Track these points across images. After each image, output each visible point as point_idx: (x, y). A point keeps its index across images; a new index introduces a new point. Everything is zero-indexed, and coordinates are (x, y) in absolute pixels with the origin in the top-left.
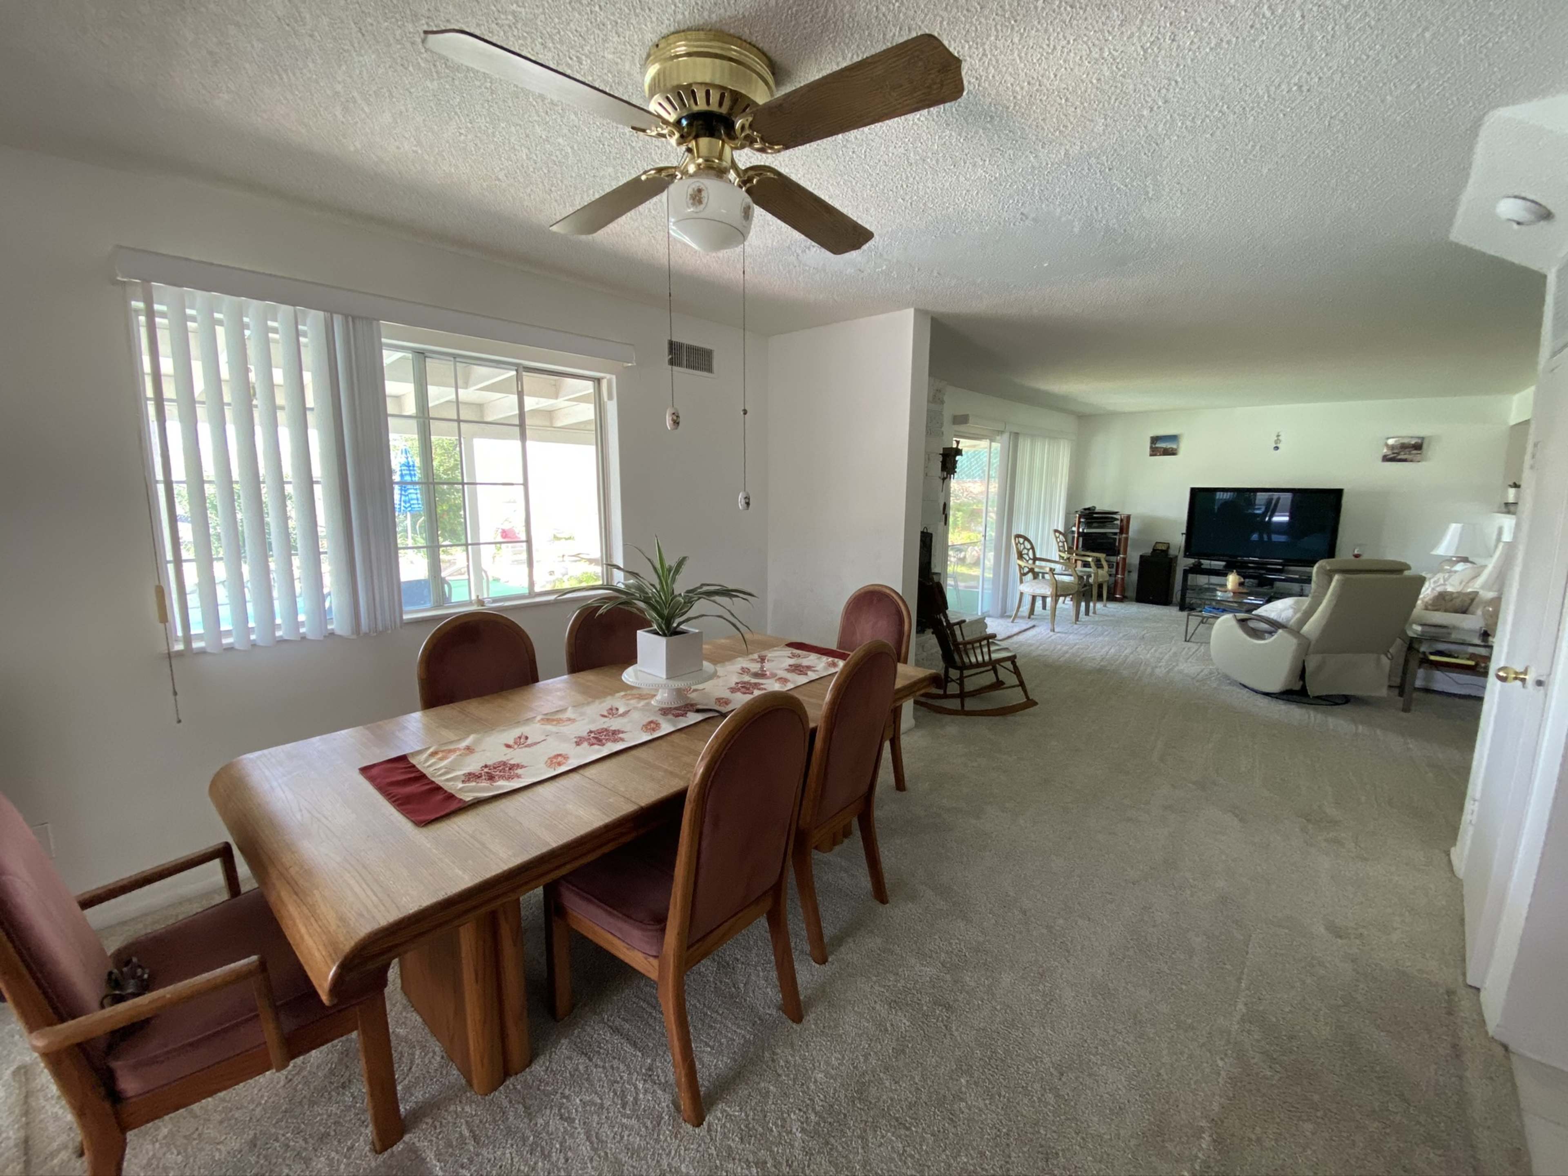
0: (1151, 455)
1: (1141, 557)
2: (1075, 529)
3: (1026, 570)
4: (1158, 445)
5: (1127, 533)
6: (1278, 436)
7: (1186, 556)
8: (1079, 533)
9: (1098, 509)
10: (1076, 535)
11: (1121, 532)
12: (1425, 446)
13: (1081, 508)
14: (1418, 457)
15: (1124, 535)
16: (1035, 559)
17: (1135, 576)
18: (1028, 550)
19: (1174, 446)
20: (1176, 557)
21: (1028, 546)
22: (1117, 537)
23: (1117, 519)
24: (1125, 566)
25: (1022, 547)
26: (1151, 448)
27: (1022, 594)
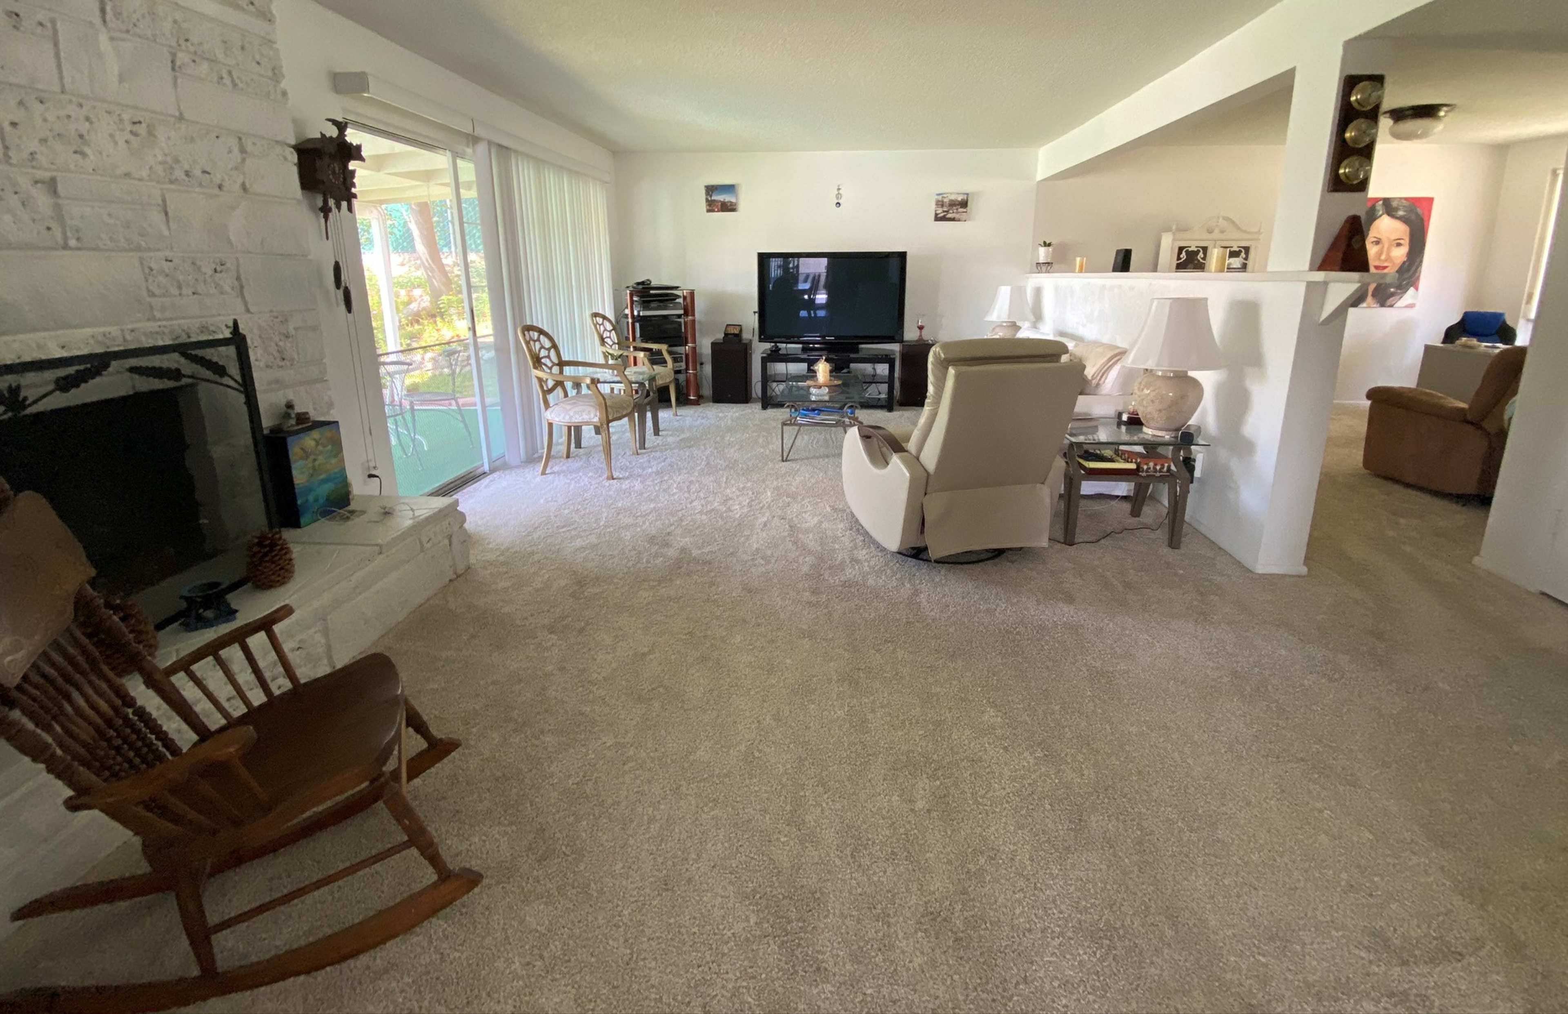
0: (708, 211)
1: (712, 344)
2: (628, 311)
3: (551, 384)
4: (714, 198)
5: (693, 315)
6: (839, 189)
7: (761, 340)
8: (633, 316)
9: (654, 283)
10: (630, 320)
11: (686, 313)
12: (969, 204)
13: (632, 282)
14: (964, 216)
15: (690, 318)
16: (562, 364)
17: (708, 369)
18: (549, 350)
19: (733, 200)
20: (751, 341)
21: (547, 344)
22: (682, 320)
23: (678, 297)
24: (694, 358)
25: (538, 345)
26: (707, 200)
27: (550, 425)
